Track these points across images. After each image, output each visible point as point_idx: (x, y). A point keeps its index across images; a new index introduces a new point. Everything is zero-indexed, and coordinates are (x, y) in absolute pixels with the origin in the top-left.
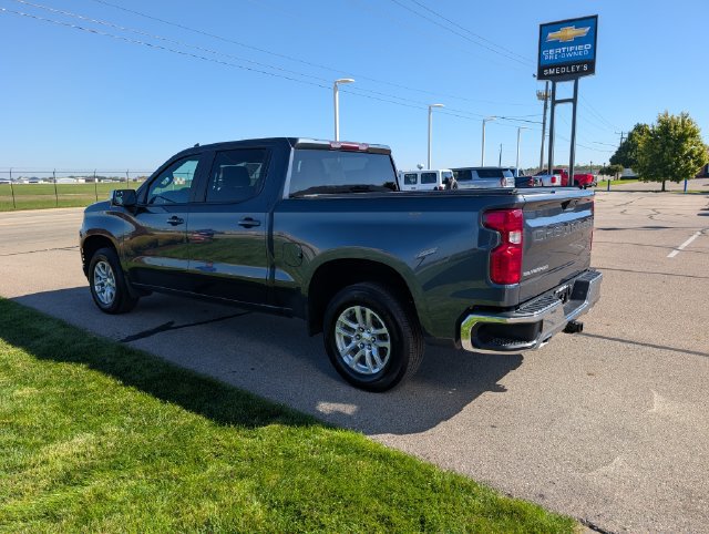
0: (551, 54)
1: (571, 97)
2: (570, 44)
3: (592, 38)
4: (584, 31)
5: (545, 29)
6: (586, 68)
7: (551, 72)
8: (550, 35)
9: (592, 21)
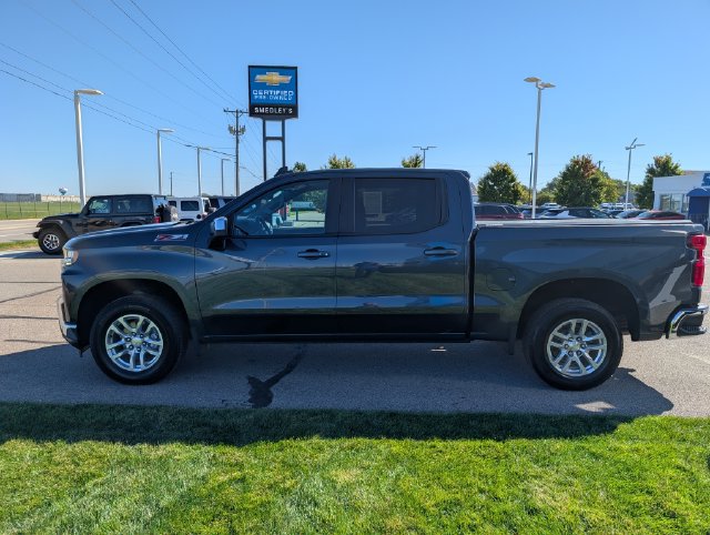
0: (259, 95)
1: (281, 135)
2: (276, 88)
3: (294, 85)
4: (287, 79)
5: (254, 70)
6: (290, 111)
7: (262, 110)
8: (258, 77)
9: (293, 71)
